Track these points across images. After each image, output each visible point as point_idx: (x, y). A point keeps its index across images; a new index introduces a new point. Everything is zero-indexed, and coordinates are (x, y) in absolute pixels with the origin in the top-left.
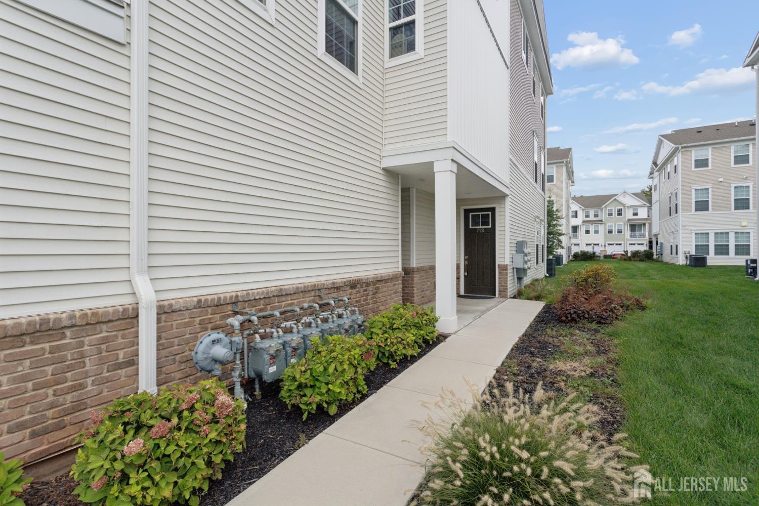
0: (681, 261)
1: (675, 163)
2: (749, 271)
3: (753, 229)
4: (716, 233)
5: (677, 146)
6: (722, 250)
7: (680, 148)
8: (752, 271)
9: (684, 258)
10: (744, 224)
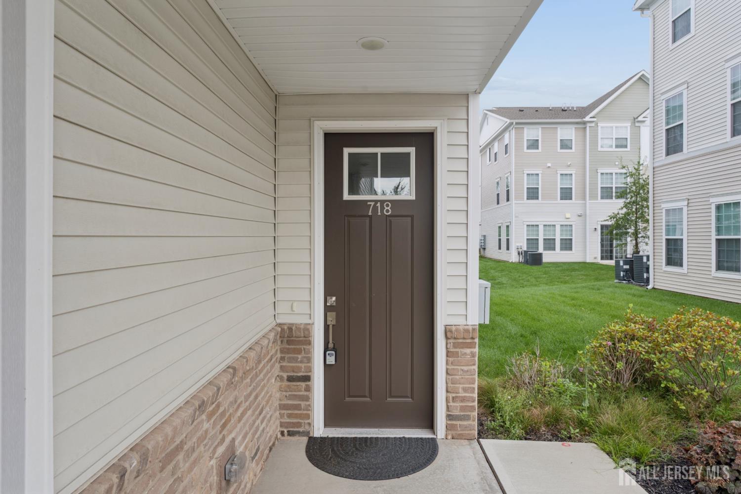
0: (513, 257)
1: (506, 141)
2: (622, 274)
3: (574, 221)
4: (545, 226)
5: (512, 121)
6: (550, 244)
7: (514, 123)
8: (625, 274)
9: (517, 254)
10: (568, 215)
